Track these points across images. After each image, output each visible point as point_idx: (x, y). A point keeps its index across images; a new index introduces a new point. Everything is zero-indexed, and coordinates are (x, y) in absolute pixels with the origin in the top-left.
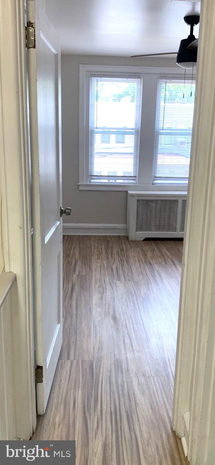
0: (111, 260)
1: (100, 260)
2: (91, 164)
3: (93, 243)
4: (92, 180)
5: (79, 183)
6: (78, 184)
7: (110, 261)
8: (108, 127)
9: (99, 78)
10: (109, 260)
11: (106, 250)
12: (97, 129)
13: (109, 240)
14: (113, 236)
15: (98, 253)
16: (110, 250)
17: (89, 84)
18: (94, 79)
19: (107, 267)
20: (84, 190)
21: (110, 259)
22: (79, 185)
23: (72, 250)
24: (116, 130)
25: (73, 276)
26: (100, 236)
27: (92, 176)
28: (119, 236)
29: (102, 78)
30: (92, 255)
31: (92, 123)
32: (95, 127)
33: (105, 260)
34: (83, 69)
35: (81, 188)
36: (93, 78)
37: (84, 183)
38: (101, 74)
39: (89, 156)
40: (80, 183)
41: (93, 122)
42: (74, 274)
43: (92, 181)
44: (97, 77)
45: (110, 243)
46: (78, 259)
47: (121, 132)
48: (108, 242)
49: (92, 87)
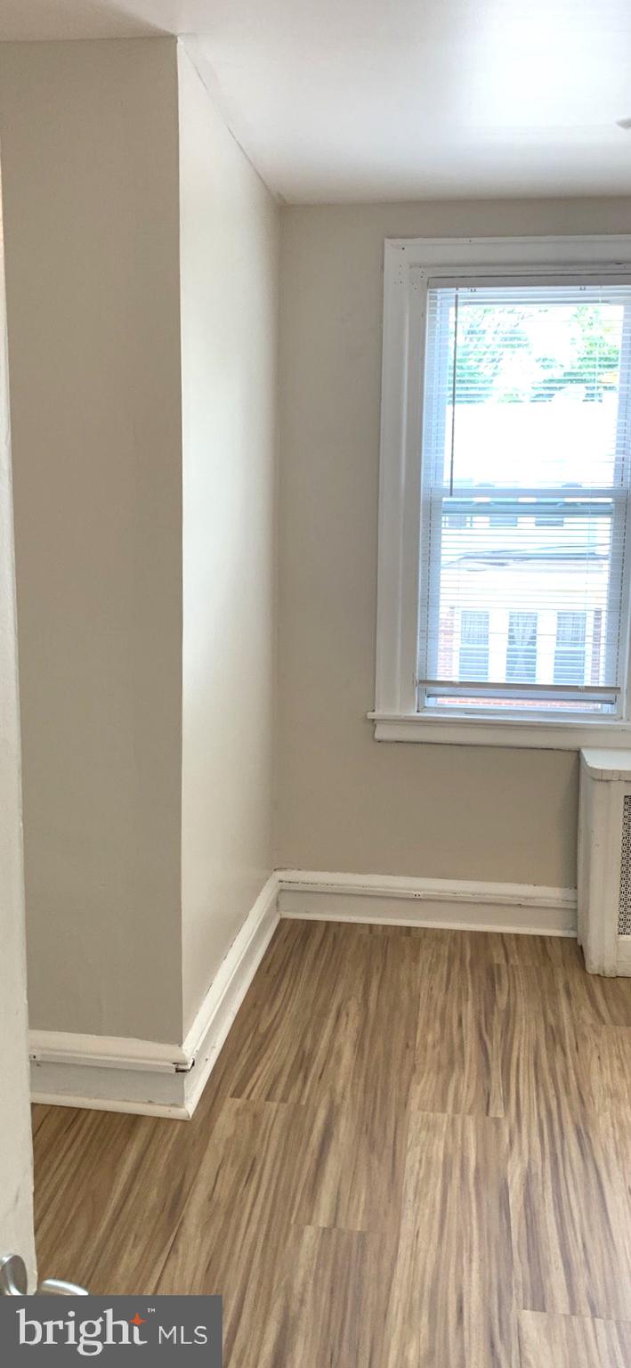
0: (501, 1114)
1: (450, 1109)
2: (426, 638)
3: (425, 984)
4: (431, 699)
5: (374, 711)
6: (371, 715)
7: (497, 1121)
8: (499, 486)
9: (464, 292)
10: (492, 1114)
11: (481, 1037)
12: (451, 495)
13: (499, 965)
14: (517, 937)
15: (444, 1059)
16: (497, 1037)
17: (423, 315)
18: (445, 295)
19: (477, 1170)
20: (397, 742)
21: (497, 1110)
22: (373, 720)
23: (330, 1022)
24: (534, 500)
25: (300, 1234)
26: (463, 932)
27: (428, 685)
28: (542, 938)
29: (477, 289)
30: (414, 1067)
31: (432, 471)
32: (446, 490)
33: (470, 1113)
34: (398, 257)
35: (382, 733)
36: (439, 290)
37: (397, 713)
38: (475, 274)
39: (417, 604)
40: (379, 713)
41: (439, 469)
42: (309, 1224)
43: (431, 702)
44: (457, 286)
45: (501, 989)
46: (343, 1097)
47: (555, 504)
48: (492, 976)
49: (434, 327)
